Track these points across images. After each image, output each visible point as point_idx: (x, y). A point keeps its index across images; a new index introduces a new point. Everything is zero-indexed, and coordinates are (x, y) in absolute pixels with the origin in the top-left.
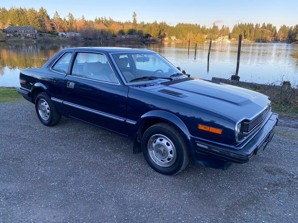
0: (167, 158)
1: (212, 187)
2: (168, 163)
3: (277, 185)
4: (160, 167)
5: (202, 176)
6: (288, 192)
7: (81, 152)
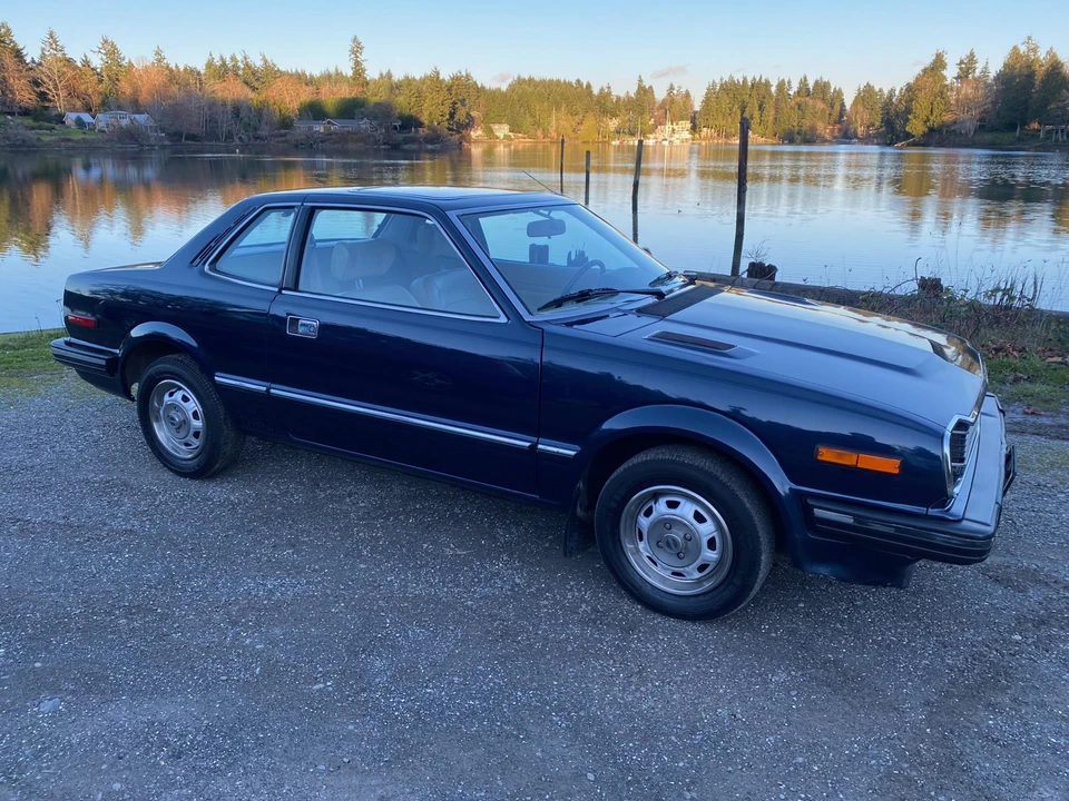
0: (698, 563)
2: (699, 582)
3: (1044, 622)
4: (667, 596)
7: (362, 566)
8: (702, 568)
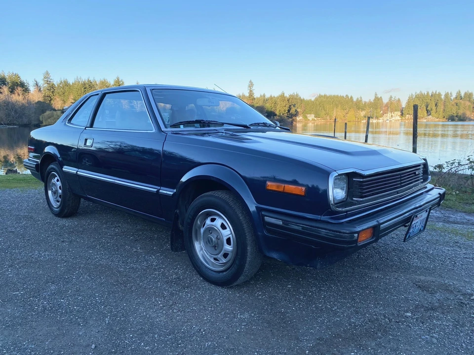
0: (223, 252)
1: (300, 308)
2: (225, 263)
3: (433, 309)
5: (289, 291)
6: (452, 322)
7: (91, 252)
8: (225, 255)
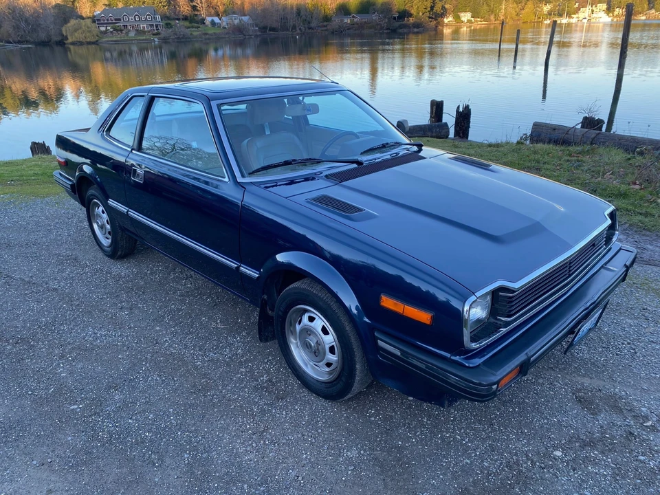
0: (325, 361)
1: (422, 440)
2: (327, 374)
4: (312, 380)
8: (329, 365)
